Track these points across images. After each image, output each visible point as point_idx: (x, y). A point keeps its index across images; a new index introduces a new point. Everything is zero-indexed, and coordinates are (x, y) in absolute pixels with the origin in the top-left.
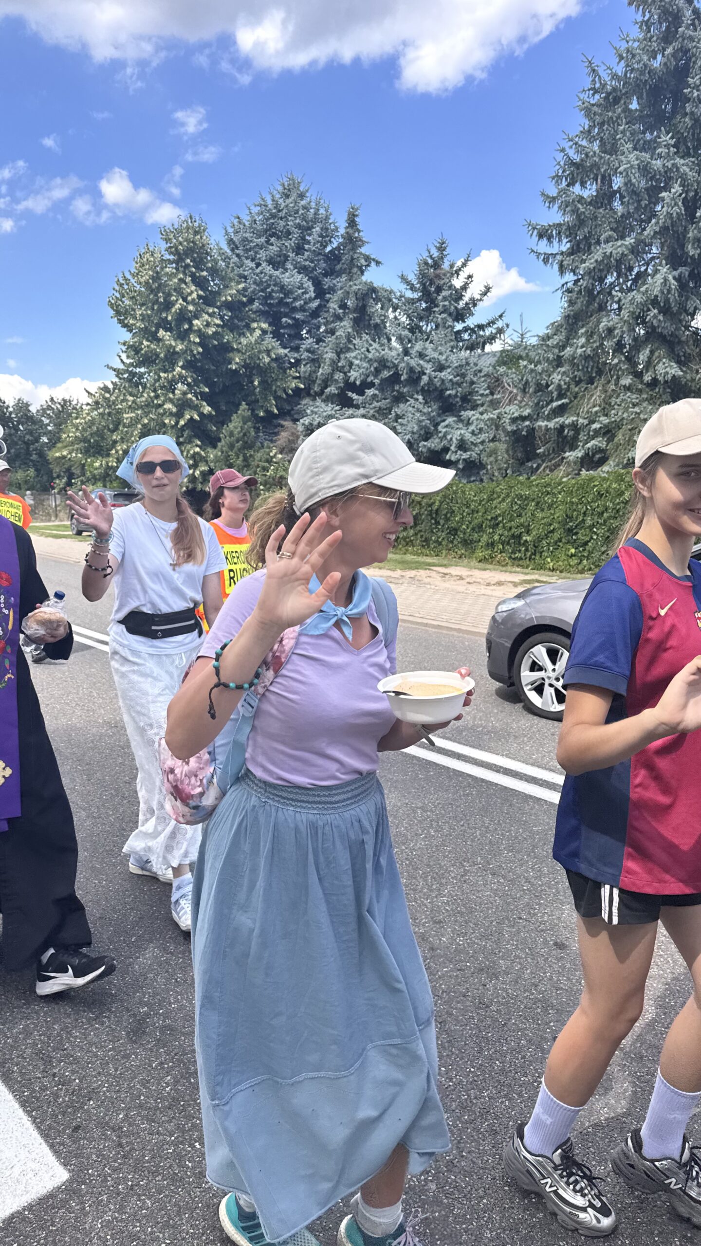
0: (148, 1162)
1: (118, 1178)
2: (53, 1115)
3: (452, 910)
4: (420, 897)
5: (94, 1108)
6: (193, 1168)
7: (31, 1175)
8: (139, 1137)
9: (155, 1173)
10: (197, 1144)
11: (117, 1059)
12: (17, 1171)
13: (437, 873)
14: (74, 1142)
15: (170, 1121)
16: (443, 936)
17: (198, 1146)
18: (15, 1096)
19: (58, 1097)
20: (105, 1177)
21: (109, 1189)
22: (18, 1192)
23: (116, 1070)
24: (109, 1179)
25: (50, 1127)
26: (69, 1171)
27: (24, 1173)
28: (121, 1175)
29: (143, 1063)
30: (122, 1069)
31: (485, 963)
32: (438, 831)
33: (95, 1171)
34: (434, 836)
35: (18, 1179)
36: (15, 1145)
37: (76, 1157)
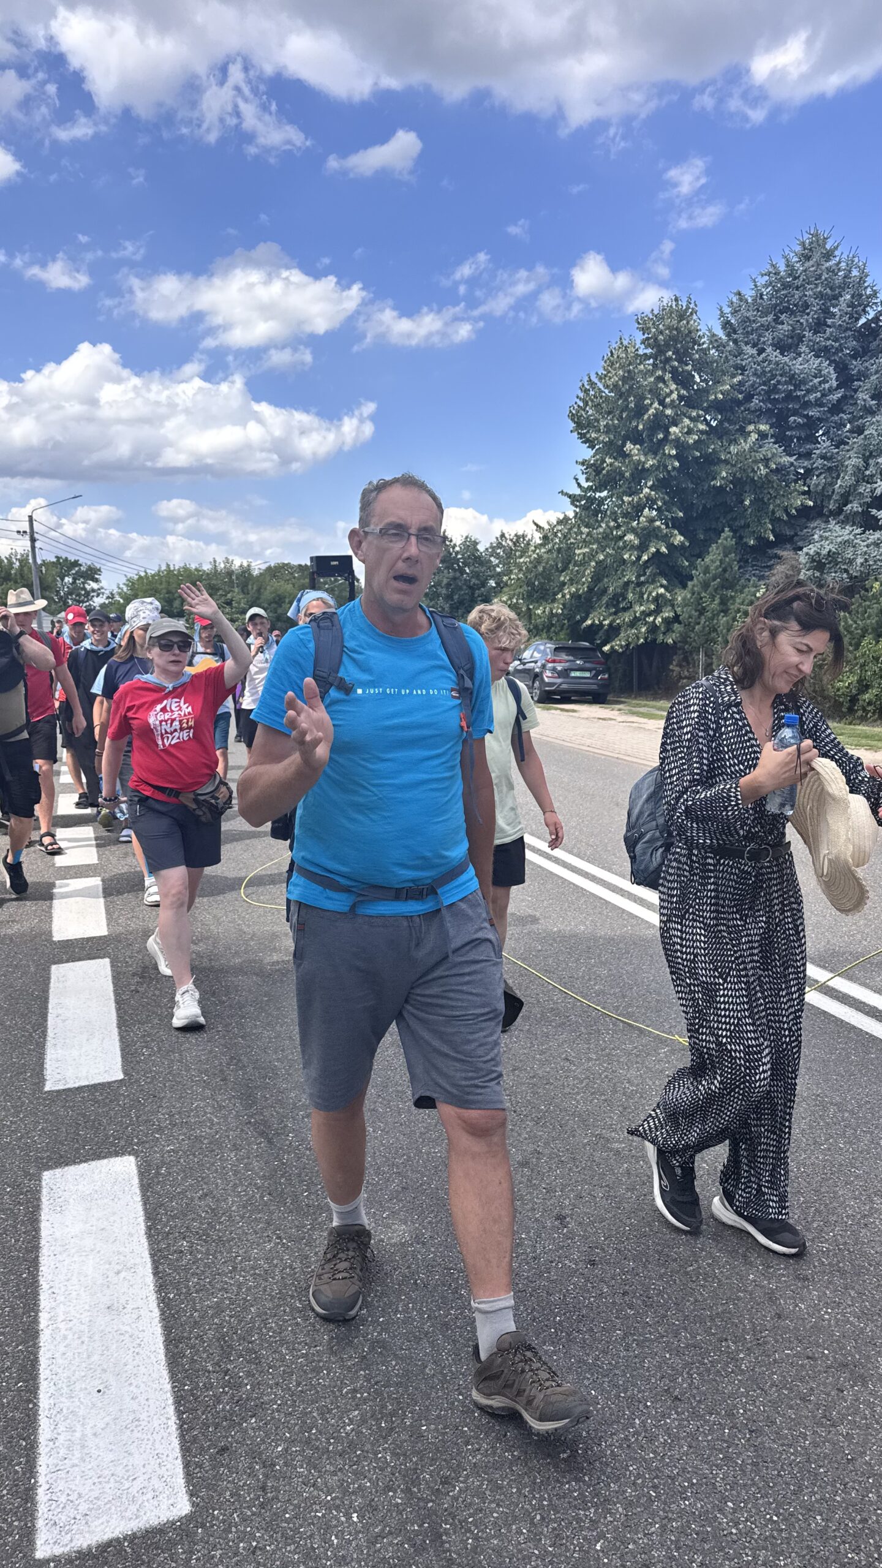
0: (287, 1521)
1: (244, 1532)
2: (204, 1424)
5: (253, 1429)
6: (340, 1547)
7: (150, 1495)
8: (290, 1484)
9: (289, 1539)
10: (355, 1515)
11: (305, 1372)
12: (137, 1485)
13: (827, 1205)
14: (214, 1468)
15: (334, 1473)
16: (802, 1300)
17: (355, 1519)
18: (173, 1388)
19: (219, 1403)
20: (230, 1527)
21: (227, 1543)
22: (128, 1514)
23: (298, 1384)
24: (234, 1529)
25: (195, 1439)
26: (193, 1504)
27: (145, 1491)
28: (249, 1529)
29: (333, 1384)
30: (306, 1385)
31: (853, 1356)
32: (850, 1143)
33: (221, 1514)
34: (841, 1149)
35: (134, 1497)
36: (148, 1451)
37: (208, 1488)
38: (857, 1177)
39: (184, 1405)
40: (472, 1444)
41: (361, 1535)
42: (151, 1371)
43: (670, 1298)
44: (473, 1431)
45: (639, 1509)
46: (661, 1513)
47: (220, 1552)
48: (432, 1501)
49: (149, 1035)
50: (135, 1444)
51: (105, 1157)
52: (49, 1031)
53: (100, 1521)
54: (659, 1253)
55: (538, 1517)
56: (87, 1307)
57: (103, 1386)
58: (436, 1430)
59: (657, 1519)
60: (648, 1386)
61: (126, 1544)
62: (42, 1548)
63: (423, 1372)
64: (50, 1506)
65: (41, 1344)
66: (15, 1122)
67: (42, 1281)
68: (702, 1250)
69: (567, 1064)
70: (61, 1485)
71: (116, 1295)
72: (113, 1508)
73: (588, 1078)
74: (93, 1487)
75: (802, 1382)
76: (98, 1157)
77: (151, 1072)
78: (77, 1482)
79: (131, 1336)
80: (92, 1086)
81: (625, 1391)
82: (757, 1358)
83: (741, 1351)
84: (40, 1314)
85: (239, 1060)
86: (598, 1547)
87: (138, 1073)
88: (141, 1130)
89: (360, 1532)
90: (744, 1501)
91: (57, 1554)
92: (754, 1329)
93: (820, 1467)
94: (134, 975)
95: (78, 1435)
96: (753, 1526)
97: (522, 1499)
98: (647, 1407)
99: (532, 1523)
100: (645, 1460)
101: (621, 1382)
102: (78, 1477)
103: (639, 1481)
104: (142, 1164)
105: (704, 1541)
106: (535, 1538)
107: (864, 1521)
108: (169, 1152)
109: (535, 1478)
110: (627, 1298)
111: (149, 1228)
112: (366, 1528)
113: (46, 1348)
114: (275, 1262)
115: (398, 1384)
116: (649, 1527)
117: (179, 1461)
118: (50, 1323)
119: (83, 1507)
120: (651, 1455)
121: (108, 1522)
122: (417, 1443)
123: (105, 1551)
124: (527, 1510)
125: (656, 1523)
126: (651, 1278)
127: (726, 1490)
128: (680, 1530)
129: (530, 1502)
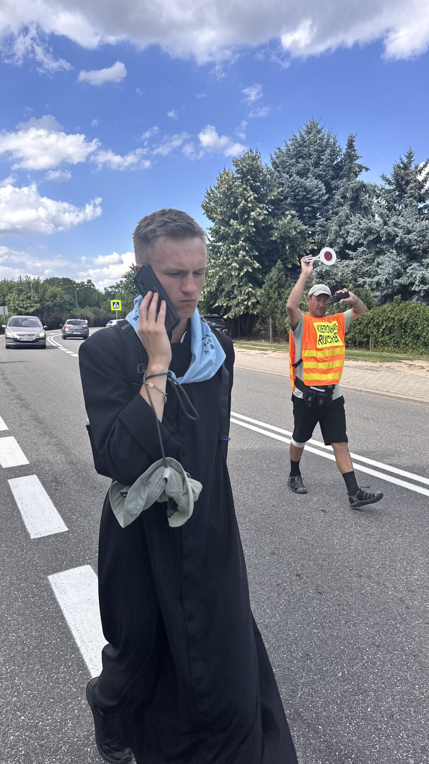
3: (420, 584)
4: (399, 574)
13: (410, 560)
16: (415, 601)
32: (410, 533)
34: (407, 536)
38: (418, 547)
40: (299, 675)
43: (359, 605)
45: (380, 693)
46: (390, 693)
48: (290, 700)
49: (72, 509)
51: (76, 567)
52: (21, 510)
55: (339, 701)
56: (97, 635)
58: (280, 670)
59: (389, 696)
65: (82, 653)
66: (23, 555)
67: (70, 625)
68: (365, 583)
69: (275, 508)
73: (286, 513)
76: (72, 567)
77: (81, 526)
80: (54, 534)
81: (355, 645)
82: (405, 626)
83: (398, 624)
86: (369, 710)
87: (74, 527)
88: (88, 553)
90: (422, 684)
94: (52, 482)
97: (329, 695)
98: (367, 651)
99: (337, 705)
100: (375, 673)
101: (352, 642)
103: (376, 681)
105: (412, 702)
106: (341, 710)
109: (331, 685)
113: (86, 655)
116: (387, 699)
118: (82, 643)
120: (377, 670)
124: (333, 699)
125: (389, 698)
126: (348, 597)
127: (413, 681)
128: (400, 699)
129: (333, 696)
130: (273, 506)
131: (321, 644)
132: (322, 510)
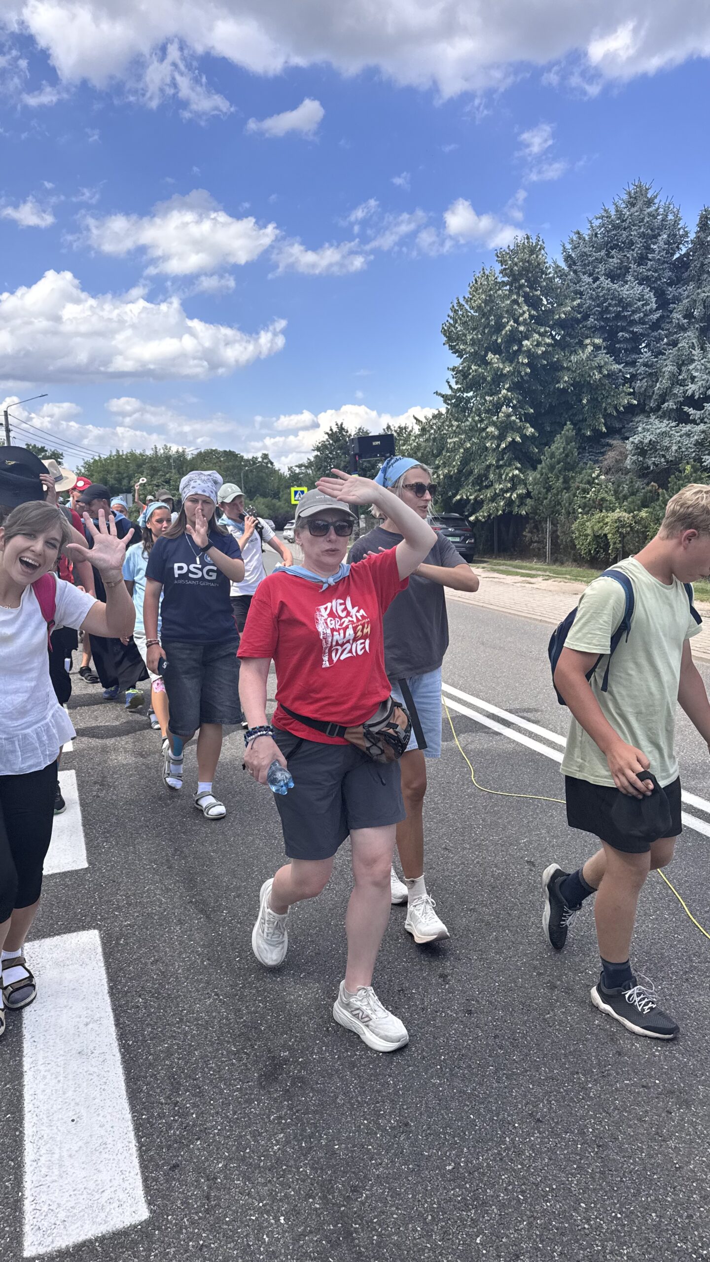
0: (227, 1223)
1: (193, 1233)
2: (159, 1146)
5: (198, 1149)
6: (270, 1244)
7: (116, 1205)
8: (229, 1193)
9: (229, 1238)
10: (282, 1218)
11: (239, 1103)
12: (106, 1195)
14: (167, 1181)
15: (265, 1185)
17: (282, 1221)
18: (133, 1117)
19: (170, 1129)
20: (181, 1229)
21: (179, 1243)
22: (99, 1220)
23: (235, 1113)
24: (184, 1231)
25: (152, 1159)
26: (151, 1211)
27: (111, 1201)
28: (196, 1231)
29: (263, 1112)
30: (241, 1113)
31: (679, 1085)
32: (673, 914)
33: (174, 1219)
34: (666, 919)
35: (103, 1206)
36: (113, 1169)
37: (163, 1198)
38: (680, 941)
39: (142, 1131)
40: (376, 1160)
41: (287, 1234)
42: (115, 1104)
43: (532, 1040)
44: (376, 1149)
45: (510, 1210)
46: (528, 1213)
47: (173, 1249)
48: (344, 1206)
50: (103, 1163)
51: (74, 931)
53: (76, 1226)
54: (523, 1004)
55: (430, 1217)
56: (62, 1052)
57: (77, 1116)
58: (347, 1148)
59: (525, 1218)
60: (515, 1111)
61: (97, 1244)
62: (30, 1248)
63: (334, 1101)
64: (35, 1214)
65: (25, 1083)
67: (25, 1032)
68: (557, 1001)
70: (44, 1197)
71: (85, 1042)
72: (86, 1215)
73: (463, 863)
74: (69, 1199)
75: (638, 1105)
76: (69, 930)
77: (110, 861)
78: (56, 1195)
79: (98, 1076)
80: (63, 873)
82: (602, 1088)
83: (590, 1082)
84: (24, 1059)
85: (182, 852)
86: (478, 1241)
87: (100, 862)
88: (103, 909)
89: (286, 1231)
90: (595, 1203)
91: (41, 1253)
92: (599, 1064)
93: (654, 1174)
94: (95, 783)
95: (56, 1156)
96: (602, 1222)
97: (416, 1203)
98: (515, 1128)
99: (425, 1223)
100: (514, 1170)
102: (57, 1191)
103: (510, 1187)
104: (104, 936)
105: (563, 1234)
106: (428, 1235)
107: (690, 1217)
108: (125, 926)
109: (427, 1186)
110: (497, 1040)
111: (111, 988)
112: (291, 1228)
113: (29, 1086)
114: (214, 1014)
115: (315, 1112)
116: (518, 1224)
117: (139, 1177)
118: (32, 1066)
119: (62, 1215)
120: (520, 1166)
121: (82, 1226)
122: (331, 1159)
123: (81, 1250)
124: (420, 1212)
125: (524, 1221)
126: (517, 1024)
127: (579, 1193)
128: (543, 1226)
129: (423, 1205)
130: (446, 849)
131: (438, 1108)
132: (527, 862)
